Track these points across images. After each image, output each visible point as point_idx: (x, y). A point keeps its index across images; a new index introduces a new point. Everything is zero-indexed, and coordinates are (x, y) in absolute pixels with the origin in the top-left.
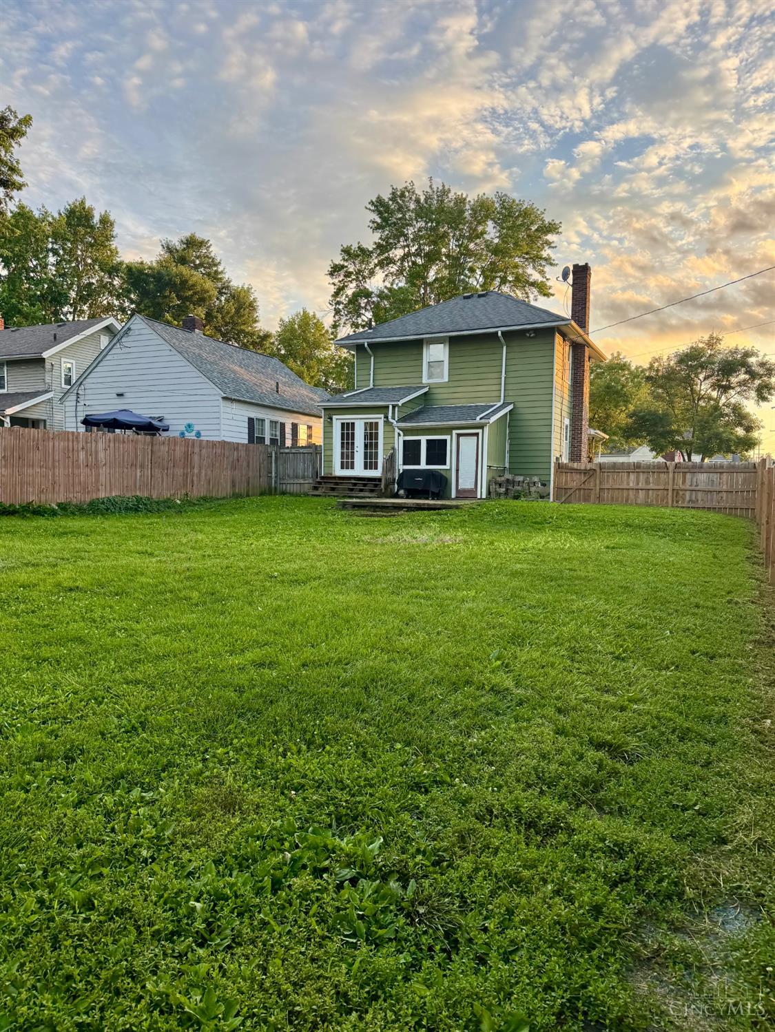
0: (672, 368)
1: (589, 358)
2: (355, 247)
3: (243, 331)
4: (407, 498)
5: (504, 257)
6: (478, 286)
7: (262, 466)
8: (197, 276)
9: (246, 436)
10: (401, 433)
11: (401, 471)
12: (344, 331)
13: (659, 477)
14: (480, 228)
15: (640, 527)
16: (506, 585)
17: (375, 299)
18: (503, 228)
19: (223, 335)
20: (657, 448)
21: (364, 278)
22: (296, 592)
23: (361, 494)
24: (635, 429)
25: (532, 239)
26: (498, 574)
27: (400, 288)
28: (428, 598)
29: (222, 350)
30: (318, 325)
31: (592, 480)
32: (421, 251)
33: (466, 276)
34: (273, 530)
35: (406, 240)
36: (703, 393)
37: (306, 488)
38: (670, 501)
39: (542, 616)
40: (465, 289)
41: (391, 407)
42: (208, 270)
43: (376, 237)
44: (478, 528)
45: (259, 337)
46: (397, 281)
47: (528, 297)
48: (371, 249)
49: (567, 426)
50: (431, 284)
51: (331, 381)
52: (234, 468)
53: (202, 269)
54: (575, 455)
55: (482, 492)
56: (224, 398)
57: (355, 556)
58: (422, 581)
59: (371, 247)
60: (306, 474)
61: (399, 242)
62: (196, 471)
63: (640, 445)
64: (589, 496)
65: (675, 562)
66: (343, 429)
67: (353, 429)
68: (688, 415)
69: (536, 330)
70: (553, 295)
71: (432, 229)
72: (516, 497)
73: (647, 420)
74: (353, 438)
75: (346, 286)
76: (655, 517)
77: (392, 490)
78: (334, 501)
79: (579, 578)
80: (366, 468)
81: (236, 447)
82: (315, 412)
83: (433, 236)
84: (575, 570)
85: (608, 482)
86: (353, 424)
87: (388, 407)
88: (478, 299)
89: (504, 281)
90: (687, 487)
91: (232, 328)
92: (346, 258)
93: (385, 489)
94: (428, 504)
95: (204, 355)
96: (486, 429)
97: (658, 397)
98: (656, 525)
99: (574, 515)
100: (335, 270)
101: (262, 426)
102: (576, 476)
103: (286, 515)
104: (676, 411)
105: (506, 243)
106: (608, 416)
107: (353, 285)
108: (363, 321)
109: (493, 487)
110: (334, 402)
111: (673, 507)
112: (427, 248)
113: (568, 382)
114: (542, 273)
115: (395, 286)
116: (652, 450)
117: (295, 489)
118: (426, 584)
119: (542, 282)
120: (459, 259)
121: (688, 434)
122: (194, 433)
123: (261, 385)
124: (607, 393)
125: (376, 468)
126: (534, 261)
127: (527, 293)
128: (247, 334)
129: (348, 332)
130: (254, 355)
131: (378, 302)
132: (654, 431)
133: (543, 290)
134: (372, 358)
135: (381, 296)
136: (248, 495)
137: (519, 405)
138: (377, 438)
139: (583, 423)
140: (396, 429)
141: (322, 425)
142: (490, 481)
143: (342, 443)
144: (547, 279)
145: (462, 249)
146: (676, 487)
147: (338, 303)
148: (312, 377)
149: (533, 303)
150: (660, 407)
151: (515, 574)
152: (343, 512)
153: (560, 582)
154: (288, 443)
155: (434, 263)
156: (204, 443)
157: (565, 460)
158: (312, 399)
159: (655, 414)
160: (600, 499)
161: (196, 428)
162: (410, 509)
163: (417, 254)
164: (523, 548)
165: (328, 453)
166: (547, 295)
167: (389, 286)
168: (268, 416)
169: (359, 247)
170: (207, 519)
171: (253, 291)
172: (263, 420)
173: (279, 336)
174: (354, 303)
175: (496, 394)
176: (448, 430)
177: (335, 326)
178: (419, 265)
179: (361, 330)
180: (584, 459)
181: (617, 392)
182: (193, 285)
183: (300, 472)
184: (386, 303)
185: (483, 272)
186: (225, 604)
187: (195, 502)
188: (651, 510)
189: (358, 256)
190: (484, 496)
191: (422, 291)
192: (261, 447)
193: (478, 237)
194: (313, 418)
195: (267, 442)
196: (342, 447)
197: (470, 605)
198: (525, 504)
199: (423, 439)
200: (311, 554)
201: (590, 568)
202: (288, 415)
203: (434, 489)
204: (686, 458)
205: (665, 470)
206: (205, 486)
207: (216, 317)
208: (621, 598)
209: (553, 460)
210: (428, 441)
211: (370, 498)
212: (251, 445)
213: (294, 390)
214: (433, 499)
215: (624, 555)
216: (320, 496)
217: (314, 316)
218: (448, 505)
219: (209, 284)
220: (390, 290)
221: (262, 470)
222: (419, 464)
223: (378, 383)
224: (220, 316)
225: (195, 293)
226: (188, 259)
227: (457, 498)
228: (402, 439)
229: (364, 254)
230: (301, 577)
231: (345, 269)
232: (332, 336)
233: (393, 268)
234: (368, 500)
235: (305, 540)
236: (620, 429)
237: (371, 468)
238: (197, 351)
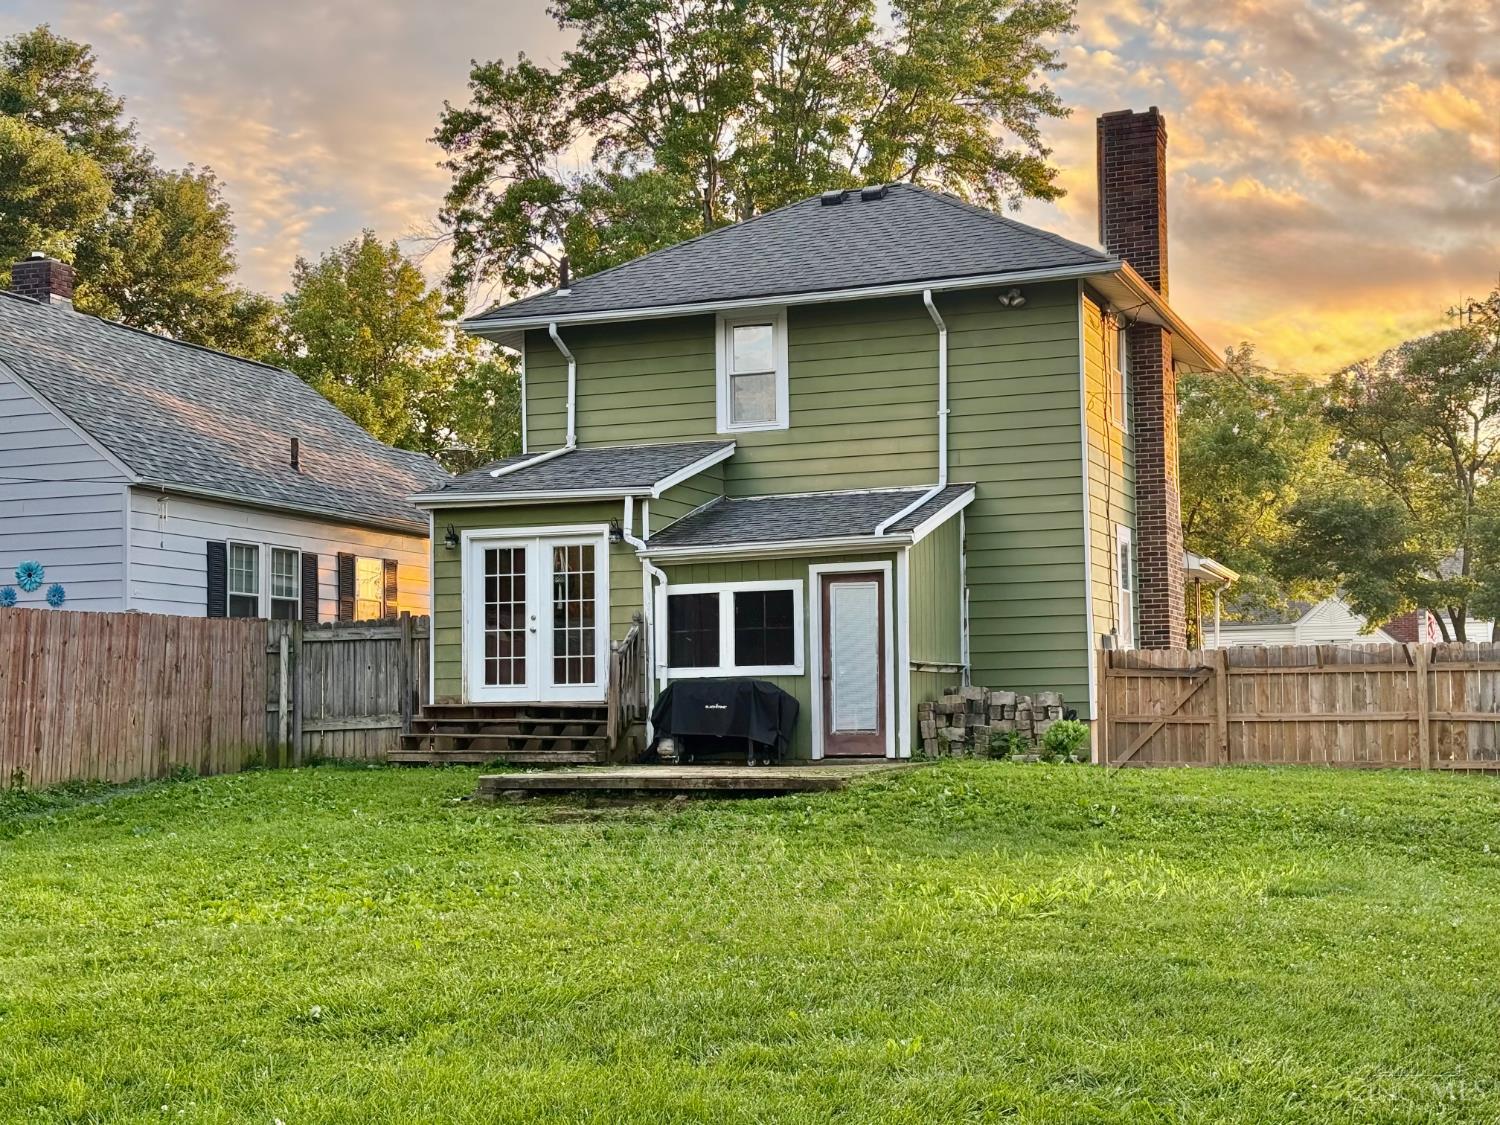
0: (1392, 383)
1: (1174, 361)
2: (510, 65)
3: (188, 297)
4: (684, 762)
5: (921, 94)
6: (856, 171)
7: (250, 681)
8: (49, 147)
9: (202, 596)
10: (662, 576)
11: (664, 686)
12: (481, 298)
13: (1390, 687)
14: (855, 17)
15: (1353, 831)
16: (1010, 1016)
17: (570, 206)
18: (919, 17)
19: (129, 309)
20: (1369, 605)
21: (538, 148)
22: (388, 1064)
23: (549, 757)
24: (1306, 553)
25: (998, 44)
26: (978, 983)
27: (640, 177)
28: (787, 1065)
29: (128, 351)
30: (407, 278)
31: (1205, 697)
32: (695, 77)
33: (822, 142)
34: (290, 874)
35: (653, 49)
36: (1482, 450)
37: (383, 744)
38: (1425, 756)
39: (1126, 1108)
40: (820, 177)
41: (629, 503)
42: (84, 129)
43: (571, 39)
44: (898, 844)
45: (235, 312)
46: (630, 158)
47: (994, 200)
48: (555, 73)
49: (1124, 549)
50: (725, 167)
51: (444, 432)
52: (165, 691)
53: (67, 126)
54: (1152, 628)
55: (900, 740)
56: (137, 489)
57: (552, 943)
58: (759, 1012)
59: (556, 66)
60: (381, 701)
61: (634, 52)
62: (50, 704)
63: (1321, 597)
64: (1202, 746)
65: (1468, 929)
66: (490, 566)
67: (520, 566)
68: (1448, 511)
69: (1025, 289)
70: (1061, 193)
71: (725, 19)
72: (998, 753)
73: (1337, 529)
74: (521, 594)
75: (489, 171)
76: (1391, 801)
77: (638, 741)
78: (469, 780)
79: (1209, 987)
80: (559, 678)
81: (171, 629)
82: (404, 520)
83: (728, 36)
84: (1194, 964)
85: (1248, 702)
86: (522, 551)
87: (620, 503)
88: (864, 206)
89: (926, 156)
90: (1470, 712)
91: (156, 290)
92: (486, 95)
93: (620, 738)
94: (749, 780)
95: (77, 367)
96: (904, 560)
97: (1359, 465)
98: (1397, 824)
99: (1166, 799)
100: (456, 128)
101: (249, 564)
102: (1160, 689)
103: (327, 824)
104: (1415, 503)
105: (930, 55)
106: (1229, 519)
107: (510, 166)
108: (537, 265)
109: (929, 725)
110: (465, 491)
111: (1433, 770)
112: (712, 72)
113: (1120, 426)
114: (1029, 134)
115: (626, 172)
116: (1357, 610)
117: (352, 746)
118: (773, 1022)
119: (1029, 159)
120: (802, 98)
121: (1451, 565)
122: (42, 593)
123: (246, 449)
124: (1223, 457)
125: (590, 678)
126: (1006, 102)
127: (990, 190)
128: (198, 305)
129: (494, 296)
130: (226, 364)
131: (581, 214)
132: (1358, 557)
133: (1036, 181)
134: (572, 368)
135: (588, 197)
136: (206, 772)
137: (989, 490)
138: (590, 592)
139: (1169, 538)
140: (646, 563)
141: (428, 560)
142: (920, 708)
143: (490, 610)
144: (1044, 152)
145: (808, 72)
146: (1439, 715)
147: (466, 217)
148: (391, 423)
149: (1007, 214)
150: (1368, 492)
151: (1027, 982)
152: (498, 813)
153: (1162, 1001)
154: (328, 612)
155: (733, 108)
156: (78, 621)
157: (1125, 643)
158: (397, 486)
159: (1357, 509)
160: (1230, 752)
161: (51, 577)
162: (694, 793)
163: (684, 87)
164: (1035, 901)
165: (449, 637)
166: (1047, 194)
167: (609, 170)
168: (268, 535)
169: (522, 68)
170: (83, 850)
171: (216, 184)
172: (252, 549)
173: (294, 308)
174: (512, 218)
175: (925, 461)
176: (796, 564)
177: (457, 280)
178: (693, 115)
179: (532, 290)
180: (1177, 640)
181: (1250, 453)
182: (42, 171)
183: (364, 700)
184: (602, 216)
185: (868, 133)
186: (171, 1114)
187: (47, 798)
188: (1379, 782)
189: (521, 91)
190: (905, 752)
191: (703, 185)
192: (246, 628)
193: (850, 39)
194: (399, 539)
195: (265, 610)
196: (490, 622)
197: (914, 1082)
198: (1025, 771)
199: (726, 593)
200: (418, 945)
201: (1237, 954)
202: (327, 531)
203: (759, 734)
204: (1451, 630)
205: (1405, 667)
206: (77, 747)
207: (108, 259)
208: (1338, 1045)
209: (1094, 644)
210: (741, 598)
211: (574, 765)
212: (218, 622)
213: (345, 461)
214: (759, 764)
215: (1322, 913)
216: (424, 764)
217: (394, 254)
218: (805, 782)
219: (87, 169)
220: (613, 181)
221: (250, 692)
222: (714, 662)
223: (590, 434)
224: (118, 255)
225: (47, 193)
226: (26, 97)
227: (829, 758)
228: (663, 592)
229: (534, 85)
230: (396, 1016)
231: (483, 125)
232: (451, 309)
233: (620, 124)
234: (570, 774)
235: (389, 900)
236: (1265, 552)
237: (574, 679)
238: (55, 355)
